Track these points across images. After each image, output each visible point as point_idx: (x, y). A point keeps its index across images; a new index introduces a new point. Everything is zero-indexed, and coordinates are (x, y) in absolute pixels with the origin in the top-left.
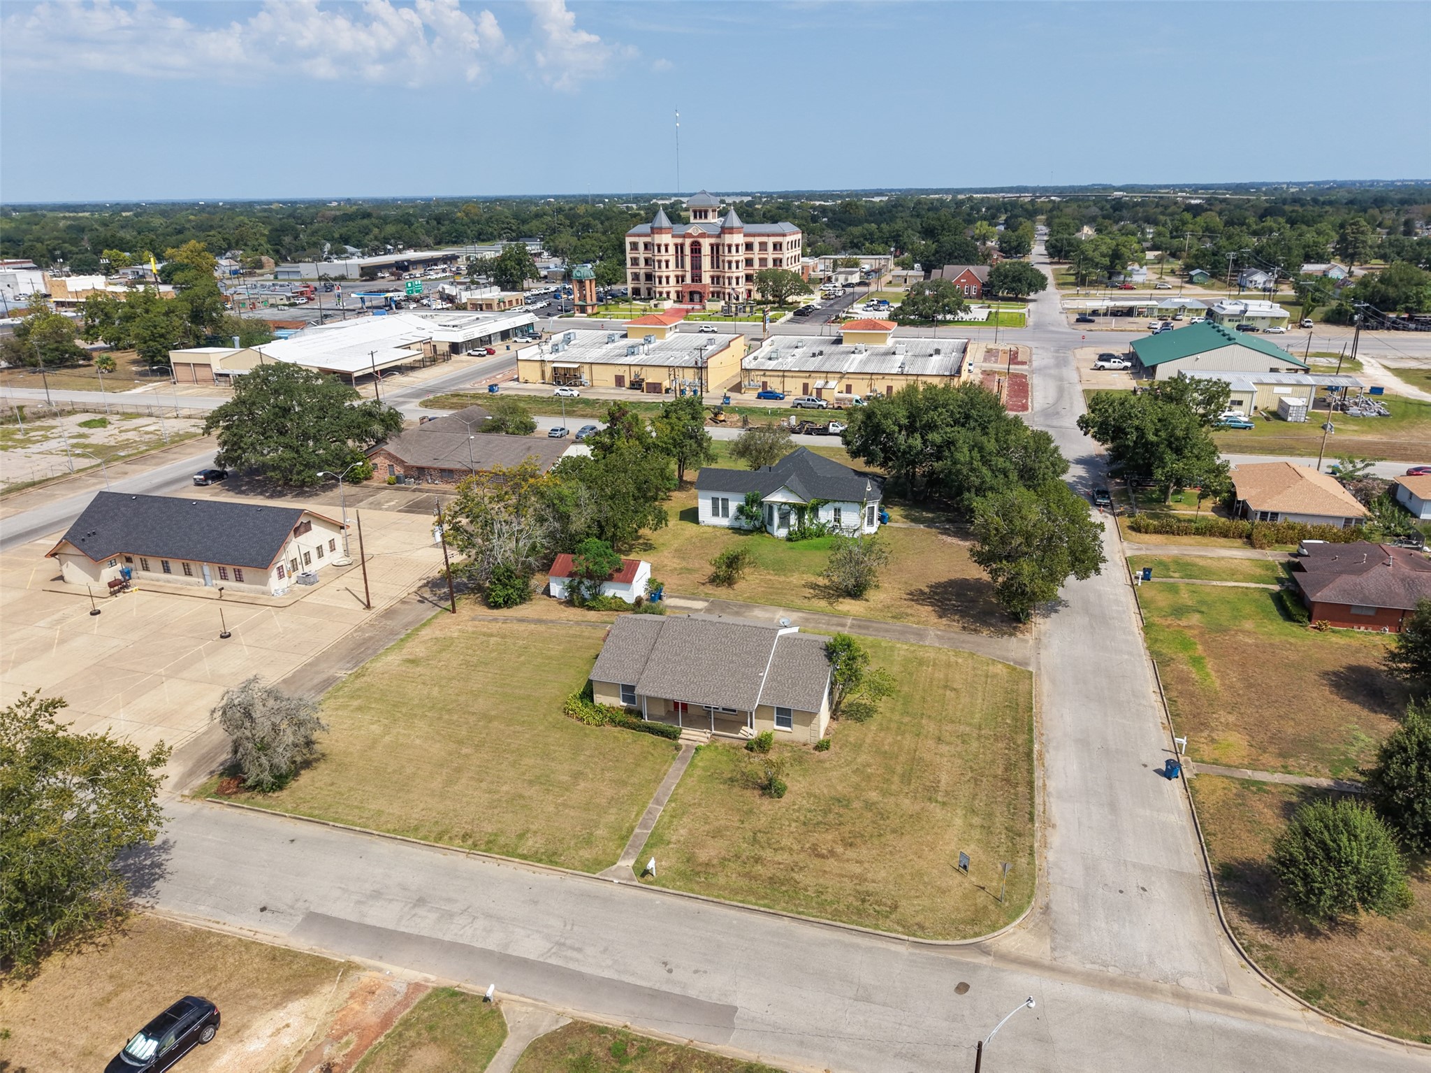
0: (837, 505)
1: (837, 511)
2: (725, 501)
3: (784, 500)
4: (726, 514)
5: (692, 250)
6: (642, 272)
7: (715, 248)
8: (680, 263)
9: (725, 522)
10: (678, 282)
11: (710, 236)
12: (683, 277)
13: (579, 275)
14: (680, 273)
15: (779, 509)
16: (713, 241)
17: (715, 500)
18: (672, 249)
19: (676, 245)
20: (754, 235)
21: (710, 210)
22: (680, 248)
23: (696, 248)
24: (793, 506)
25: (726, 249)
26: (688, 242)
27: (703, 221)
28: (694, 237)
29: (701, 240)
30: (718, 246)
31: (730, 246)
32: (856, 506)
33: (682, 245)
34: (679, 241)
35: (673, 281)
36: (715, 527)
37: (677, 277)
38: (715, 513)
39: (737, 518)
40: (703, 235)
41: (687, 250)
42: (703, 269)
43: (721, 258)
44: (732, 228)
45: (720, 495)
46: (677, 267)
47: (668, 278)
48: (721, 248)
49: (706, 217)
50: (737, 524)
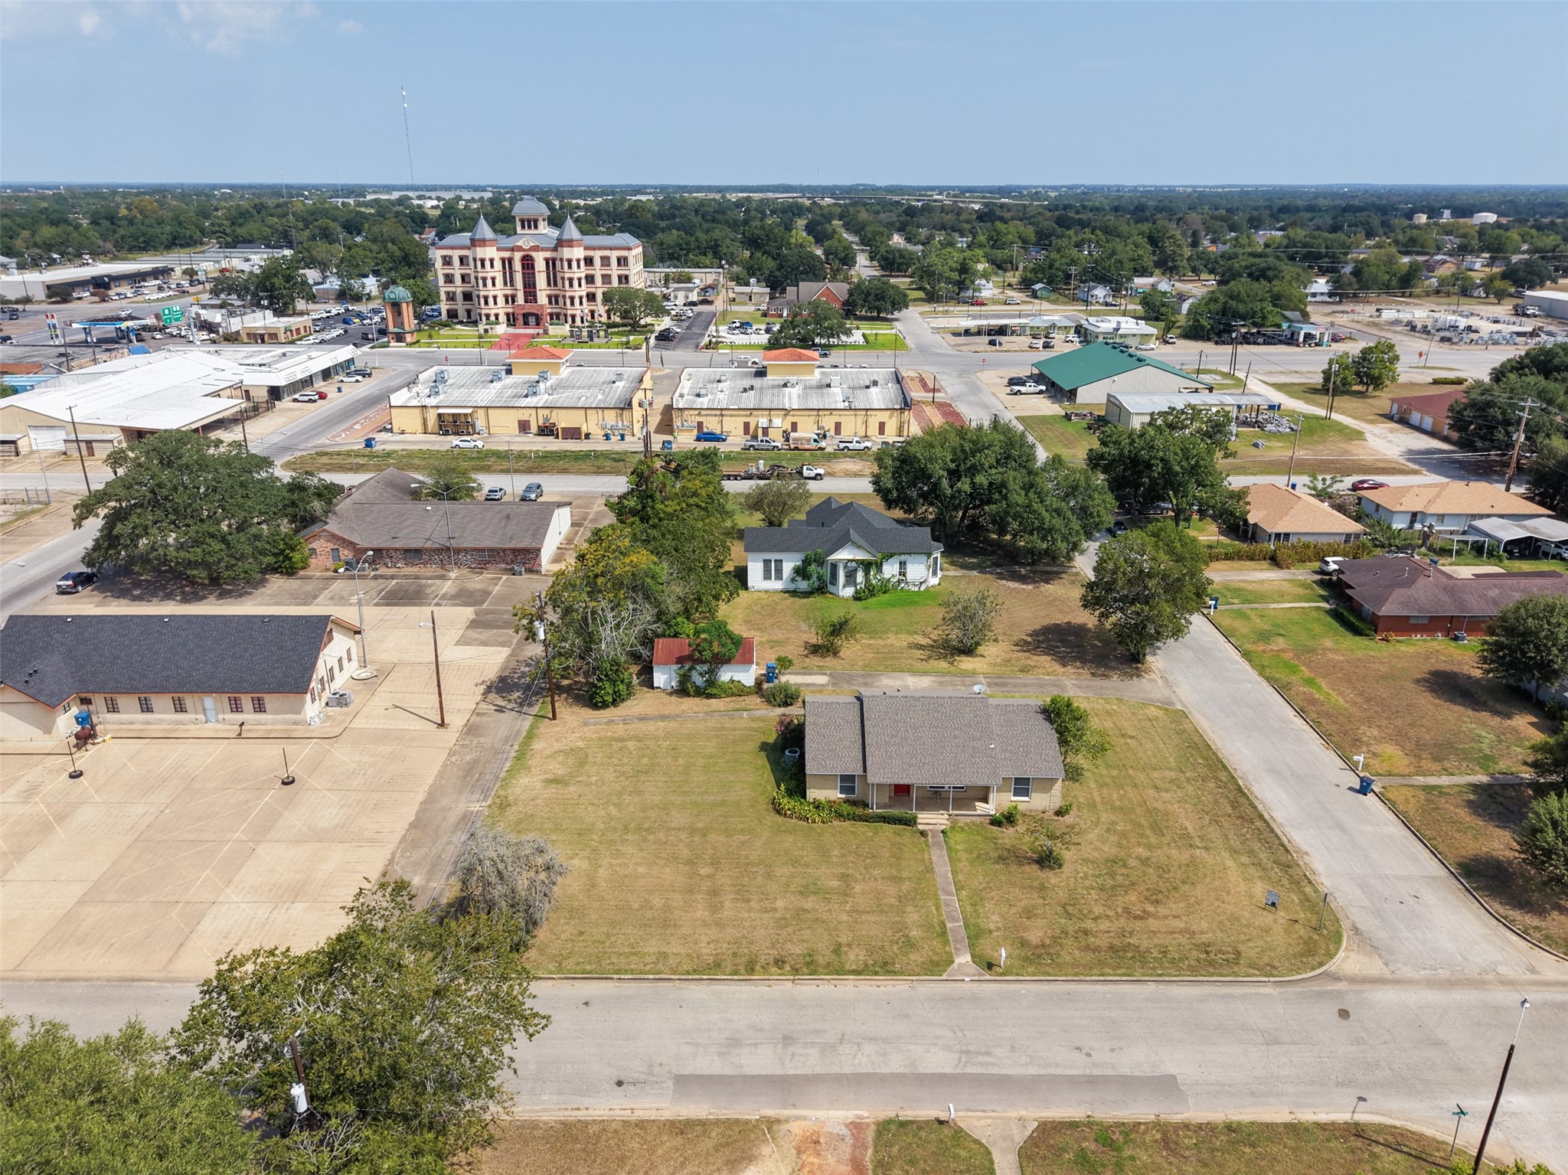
0: (903, 558)
1: (903, 564)
2: (779, 562)
3: (851, 557)
4: (779, 576)
5: (523, 265)
6: (459, 291)
7: (551, 263)
8: (509, 280)
9: (778, 585)
10: (507, 302)
11: (543, 250)
12: (514, 297)
13: (392, 296)
14: (509, 292)
15: (845, 567)
16: (548, 254)
17: (767, 562)
18: (498, 265)
19: (503, 260)
20: (594, 249)
21: (541, 219)
22: (507, 263)
23: (528, 263)
24: (862, 562)
25: (566, 264)
26: (518, 256)
27: (533, 231)
28: (524, 250)
29: (533, 254)
30: (554, 260)
31: (570, 261)
32: (924, 558)
33: (510, 260)
34: (507, 254)
35: (501, 301)
36: (767, 591)
37: (506, 297)
38: (767, 576)
39: (793, 580)
40: (536, 248)
41: (517, 266)
42: (538, 288)
43: (559, 276)
44: (571, 241)
45: (773, 556)
46: (505, 284)
47: (495, 298)
48: (558, 263)
49: (536, 227)
50: (792, 587)
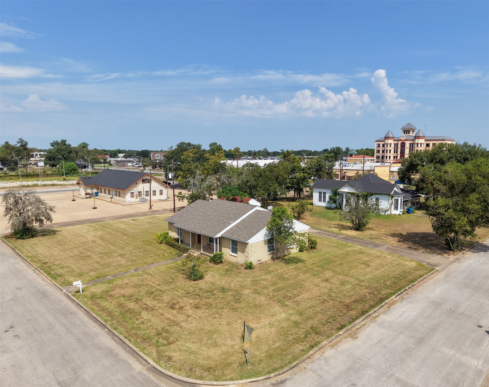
0: (377, 196)
1: (377, 199)
2: (325, 193)
3: (348, 191)
4: (324, 201)
5: (401, 146)
6: (381, 155)
7: (412, 146)
8: (396, 151)
9: (324, 204)
10: (394, 159)
11: (409, 140)
12: (397, 157)
13: (350, 153)
14: (395, 155)
15: (346, 196)
16: (411, 142)
17: (320, 193)
18: (393, 146)
19: (395, 144)
20: (430, 140)
21: (411, 131)
22: (396, 145)
23: (403, 145)
24: (353, 194)
25: (416, 145)
26: (400, 142)
27: (409, 135)
28: (402, 141)
29: (405, 142)
30: (413, 144)
31: (418, 144)
32: (387, 197)
33: (397, 144)
34: (396, 142)
35: (392, 158)
36: (319, 207)
37: (394, 157)
38: (320, 200)
39: (328, 202)
40: (406, 140)
41: (399, 146)
42: (405, 154)
43: (414, 149)
44: (419, 137)
45: (323, 191)
46: (395, 152)
47: (390, 157)
48: (414, 145)
49: (409, 133)
50: (329, 206)
